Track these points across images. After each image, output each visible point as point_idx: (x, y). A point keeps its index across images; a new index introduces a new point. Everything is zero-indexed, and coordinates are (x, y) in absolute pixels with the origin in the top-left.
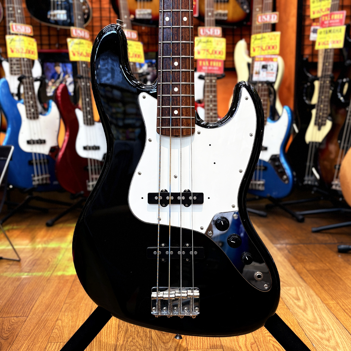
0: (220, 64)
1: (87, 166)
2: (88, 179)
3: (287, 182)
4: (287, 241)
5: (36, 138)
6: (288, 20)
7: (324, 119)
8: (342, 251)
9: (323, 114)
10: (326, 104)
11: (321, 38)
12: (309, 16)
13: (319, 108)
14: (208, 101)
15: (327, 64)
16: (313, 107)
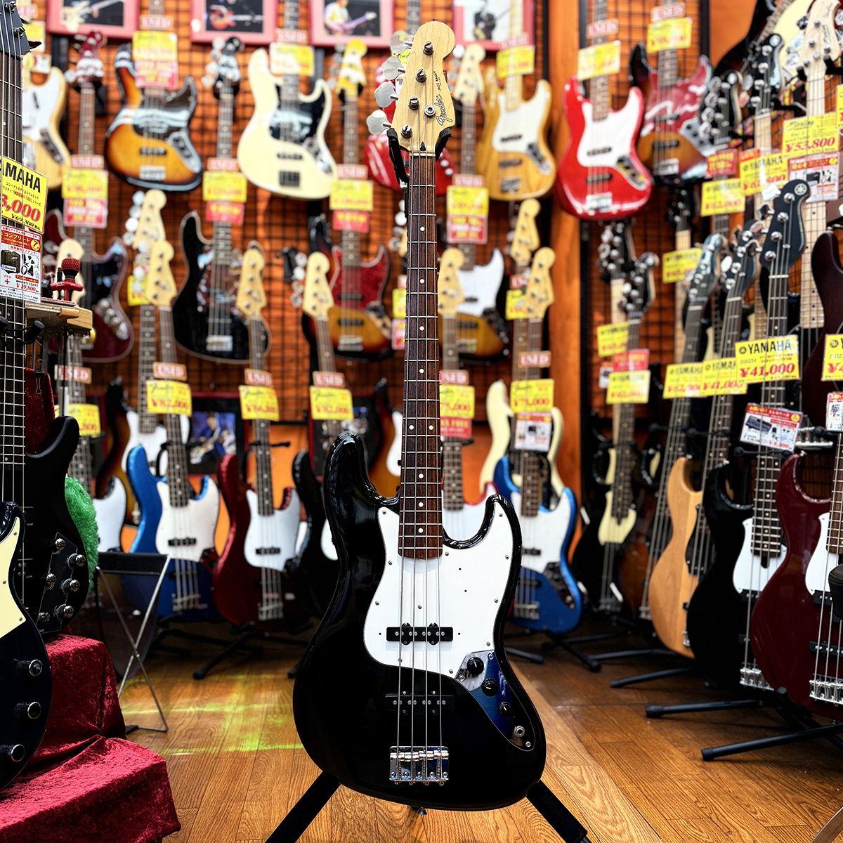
0: (467, 425)
1: (261, 579)
2: (262, 602)
3: (572, 606)
4: (572, 701)
5: (182, 536)
6: (567, 354)
7: (625, 508)
8: (653, 716)
9: (623, 499)
10: (627, 484)
11: (615, 387)
12: (597, 351)
13: (617, 491)
14: (449, 478)
15: (625, 425)
16: (608, 488)
